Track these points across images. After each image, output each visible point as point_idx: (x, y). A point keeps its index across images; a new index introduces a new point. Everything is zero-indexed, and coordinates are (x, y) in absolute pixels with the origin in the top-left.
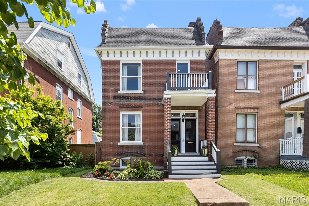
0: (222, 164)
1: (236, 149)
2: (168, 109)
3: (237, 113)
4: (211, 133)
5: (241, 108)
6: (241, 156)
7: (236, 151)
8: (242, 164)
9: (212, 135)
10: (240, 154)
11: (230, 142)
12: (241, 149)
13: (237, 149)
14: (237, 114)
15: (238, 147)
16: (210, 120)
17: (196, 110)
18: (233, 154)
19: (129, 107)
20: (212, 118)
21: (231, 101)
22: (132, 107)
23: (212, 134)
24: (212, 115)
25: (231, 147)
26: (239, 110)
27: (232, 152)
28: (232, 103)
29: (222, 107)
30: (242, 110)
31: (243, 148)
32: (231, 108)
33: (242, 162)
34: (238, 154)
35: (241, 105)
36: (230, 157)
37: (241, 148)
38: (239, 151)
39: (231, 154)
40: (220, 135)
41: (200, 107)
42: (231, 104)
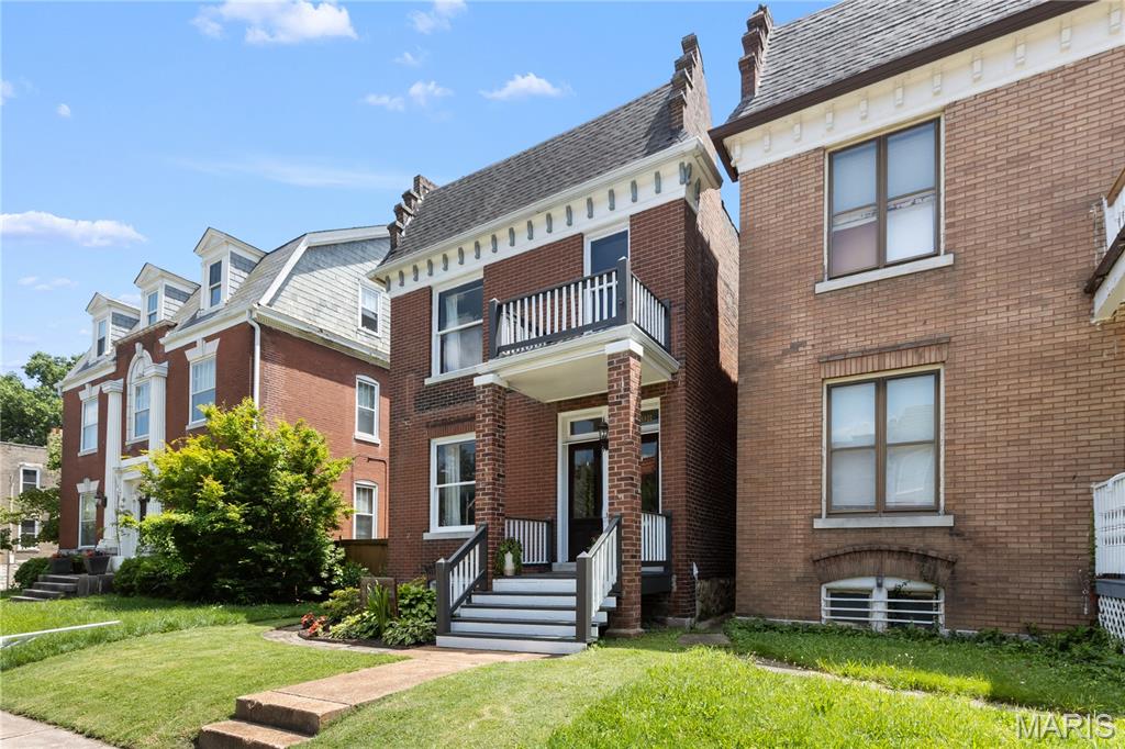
0: (758, 610)
1: (826, 546)
3: (830, 382)
4: (615, 490)
5: (844, 357)
6: (853, 576)
7: (824, 555)
8: (866, 614)
9: (620, 496)
10: (846, 565)
11: (796, 517)
12: (850, 542)
13: (829, 545)
14: (830, 388)
15: (834, 536)
18: (811, 568)
19: (451, 423)
20: (619, 433)
21: (798, 336)
22: (459, 421)
23: (619, 492)
24: (618, 421)
25: (799, 537)
26: (837, 369)
27: (806, 560)
28: (803, 344)
29: (755, 370)
30: (853, 367)
31: (857, 541)
32: (793, 364)
33: (866, 605)
34: (833, 569)
35: (849, 343)
36: (797, 581)
37: (851, 540)
38: (839, 552)
39: (799, 567)
40: (749, 485)
41: (664, 383)
42: (795, 347)
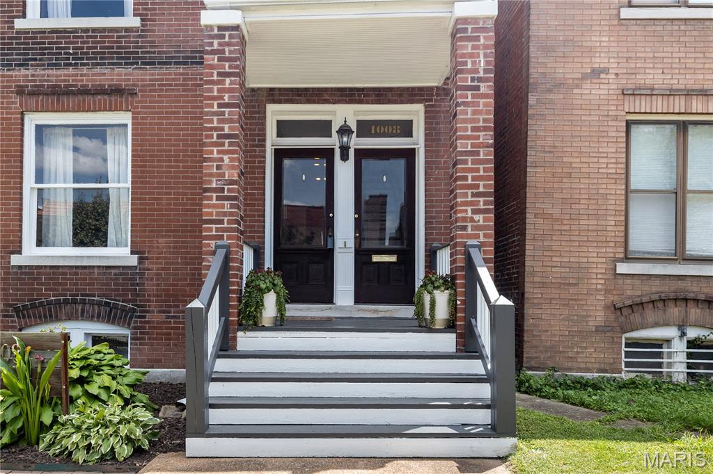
0: (551, 364)
1: (629, 292)
2: (223, 82)
3: (630, 117)
4: (469, 209)
5: (651, 93)
6: (656, 325)
7: (628, 302)
8: (660, 365)
9: (476, 217)
10: (650, 315)
11: (596, 260)
12: (654, 289)
13: (633, 292)
14: (629, 124)
15: (638, 282)
16: (468, 138)
17: (412, 102)
18: (612, 318)
19: (67, 93)
20: (474, 129)
21: (599, 61)
22: (85, 92)
23: (475, 212)
24: (474, 113)
25: (598, 282)
26: (642, 104)
27: (606, 307)
28: (606, 71)
29: (549, 91)
30: (659, 104)
31: (661, 289)
32: (594, 91)
33: (659, 355)
34: (636, 317)
35: (654, 78)
36: (597, 330)
37: (655, 288)
38: (645, 299)
39: (599, 316)
40: (541, 221)
41: (431, 89)
42: (596, 73)
